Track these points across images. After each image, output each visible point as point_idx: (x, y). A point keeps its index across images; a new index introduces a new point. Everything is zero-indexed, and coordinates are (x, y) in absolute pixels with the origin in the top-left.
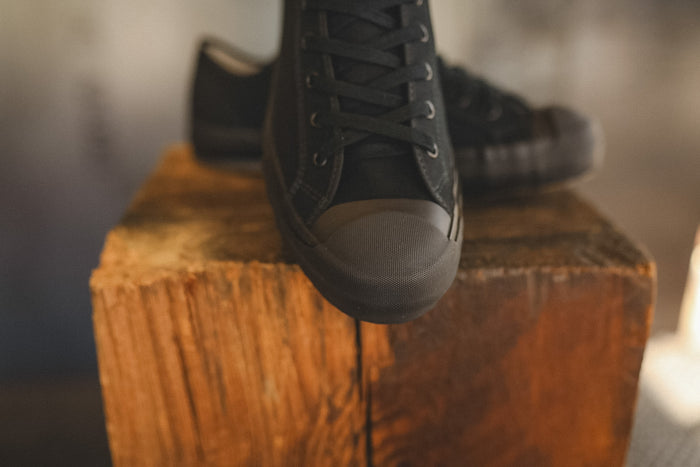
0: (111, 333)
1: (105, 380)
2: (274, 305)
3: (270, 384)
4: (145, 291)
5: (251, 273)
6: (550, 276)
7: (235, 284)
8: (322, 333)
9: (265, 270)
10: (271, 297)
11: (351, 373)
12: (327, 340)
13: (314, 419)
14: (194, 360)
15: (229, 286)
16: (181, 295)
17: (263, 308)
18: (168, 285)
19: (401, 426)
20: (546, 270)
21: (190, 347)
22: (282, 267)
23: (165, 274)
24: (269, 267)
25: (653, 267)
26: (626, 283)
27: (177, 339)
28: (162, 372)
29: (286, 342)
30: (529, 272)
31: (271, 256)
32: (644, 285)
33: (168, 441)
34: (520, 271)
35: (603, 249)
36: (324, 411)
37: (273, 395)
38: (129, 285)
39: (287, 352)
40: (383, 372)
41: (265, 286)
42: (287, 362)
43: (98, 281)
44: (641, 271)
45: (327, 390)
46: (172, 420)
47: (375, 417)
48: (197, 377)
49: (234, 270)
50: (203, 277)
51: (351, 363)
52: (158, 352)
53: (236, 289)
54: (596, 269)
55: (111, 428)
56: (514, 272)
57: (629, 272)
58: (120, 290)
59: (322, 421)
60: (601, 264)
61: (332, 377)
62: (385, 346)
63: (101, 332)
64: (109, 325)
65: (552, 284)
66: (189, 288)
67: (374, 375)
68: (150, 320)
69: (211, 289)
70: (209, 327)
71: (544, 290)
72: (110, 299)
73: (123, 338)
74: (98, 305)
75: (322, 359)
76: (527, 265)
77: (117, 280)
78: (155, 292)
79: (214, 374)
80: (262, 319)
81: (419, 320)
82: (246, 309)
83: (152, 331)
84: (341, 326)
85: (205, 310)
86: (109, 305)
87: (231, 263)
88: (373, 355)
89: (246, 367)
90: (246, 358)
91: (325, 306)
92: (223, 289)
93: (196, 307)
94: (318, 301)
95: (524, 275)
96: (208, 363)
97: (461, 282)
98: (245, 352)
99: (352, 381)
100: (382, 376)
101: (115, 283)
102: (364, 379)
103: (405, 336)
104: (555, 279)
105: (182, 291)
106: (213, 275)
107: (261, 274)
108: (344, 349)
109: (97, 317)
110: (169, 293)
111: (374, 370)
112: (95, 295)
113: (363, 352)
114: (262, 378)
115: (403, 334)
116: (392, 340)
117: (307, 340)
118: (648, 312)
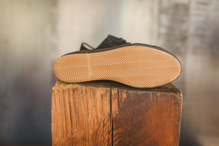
0: (55, 101)
1: (52, 112)
2: (92, 97)
3: (90, 116)
4: (63, 91)
5: (88, 89)
6: (156, 94)
7: (84, 91)
8: (103, 104)
10: (92, 94)
11: (109, 115)
12: (104, 106)
13: (99, 127)
14: (73, 109)
15: (82, 91)
17: (90, 97)
18: (69, 90)
19: (120, 130)
20: (156, 92)
21: (72, 105)
22: (94, 87)
23: (68, 88)
24: (91, 87)
25: (182, 94)
26: (175, 96)
27: (70, 103)
28: (65, 111)
29: (94, 106)
30: (151, 93)
32: (179, 98)
33: (65, 129)
35: (170, 90)
36: (102, 124)
37: (90, 119)
38: (60, 89)
39: (94, 108)
40: (116, 115)
41: (90, 92)
43: (54, 88)
44: (178, 94)
45: (103, 119)
46: (66, 123)
47: (114, 127)
48: (73, 112)
49: (84, 88)
50: (77, 89)
51: (109, 112)
52: (65, 106)
54: (167, 93)
55: (52, 124)
56: (147, 92)
57: (175, 94)
58: (58, 90)
59: (101, 127)
60: (169, 92)
61: (104, 115)
63: (53, 100)
64: (55, 98)
65: (156, 96)
66: (74, 91)
67: (114, 116)
68: (64, 98)
69: (78, 91)
70: (77, 101)
72: (56, 92)
73: (58, 102)
75: (102, 111)
76: (151, 91)
78: (66, 91)
79: (77, 113)
80: (89, 100)
81: (125, 102)
82: (86, 97)
83: (64, 101)
84: (107, 103)
85: (76, 97)
86: (55, 94)
87: (83, 86)
88: (114, 111)
89: (85, 112)
90: (85, 109)
91: (104, 98)
92: (81, 92)
93: (74, 96)
94: (102, 96)
95: (150, 93)
96: (76, 110)
97: (135, 93)
98: (84, 108)
99: (109, 117)
100: (116, 116)
101: (57, 89)
102: (112, 117)
103: (122, 106)
104: (157, 95)
105: (72, 91)
106: (79, 88)
107: (90, 89)
108: (107, 108)
109: (52, 97)
110: (69, 92)
111: (114, 114)
112: (52, 91)
113: (112, 109)
114: (88, 115)
115: (121, 106)
116: (119, 107)
117: (99, 106)
118: (181, 105)
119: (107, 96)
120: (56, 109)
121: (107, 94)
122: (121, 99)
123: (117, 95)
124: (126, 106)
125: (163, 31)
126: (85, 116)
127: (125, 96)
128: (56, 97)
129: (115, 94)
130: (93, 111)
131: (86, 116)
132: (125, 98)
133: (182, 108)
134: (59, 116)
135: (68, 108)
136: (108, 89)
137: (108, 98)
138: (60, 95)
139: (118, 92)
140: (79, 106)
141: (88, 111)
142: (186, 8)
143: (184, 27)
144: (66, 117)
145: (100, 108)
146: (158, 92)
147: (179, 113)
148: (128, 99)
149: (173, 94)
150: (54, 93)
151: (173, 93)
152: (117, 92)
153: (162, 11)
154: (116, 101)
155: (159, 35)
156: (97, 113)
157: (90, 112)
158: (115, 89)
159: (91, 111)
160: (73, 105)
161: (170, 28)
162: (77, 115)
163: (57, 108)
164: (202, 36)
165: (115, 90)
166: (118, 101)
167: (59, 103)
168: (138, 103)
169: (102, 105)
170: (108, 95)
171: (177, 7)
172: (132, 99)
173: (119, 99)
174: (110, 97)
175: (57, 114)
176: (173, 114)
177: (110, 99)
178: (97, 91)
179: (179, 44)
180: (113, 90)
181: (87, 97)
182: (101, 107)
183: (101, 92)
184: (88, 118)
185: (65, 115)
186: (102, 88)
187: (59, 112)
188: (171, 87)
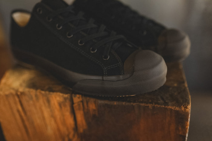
2: (47, 104)
5: (38, 93)
7: (34, 96)
10: (45, 102)
12: (65, 117)
15: (32, 97)
22: (47, 92)
24: (43, 92)
26: (177, 112)
29: (52, 116)
30: (135, 104)
38: (2, 93)
39: (52, 119)
40: (84, 130)
42: (53, 122)
44: (183, 108)
49: (33, 92)
53: (34, 98)
56: (129, 104)
61: (68, 129)
62: (84, 122)
69: (27, 97)
79: (31, 123)
80: (43, 108)
81: (94, 116)
91: (63, 108)
94: (60, 105)
95: (133, 105)
106: (26, 93)
107: (41, 94)
108: (70, 121)
119: (66, 105)
123: (82, 105)
127: (93, 107)
129: (79, 103)
132: (94, 110)
133: (188, 127)
136: (67, 96)
137: (68, 108)
146: (147, 103)
147: (184, 133)
149: (172, 108)
151: (173, 105)
152: (81, 100)
154: (82, 112)
158: (78, 96)
165: (79, 98)
169: (62, 116)
170: (68, 104)
176: (172, 135)
180: (75, 97)
188: (176, 85)
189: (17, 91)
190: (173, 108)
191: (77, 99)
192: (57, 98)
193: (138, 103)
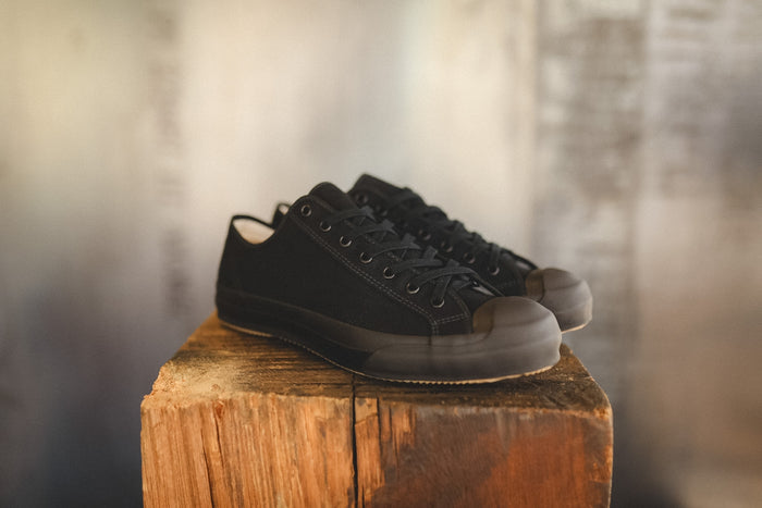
0: (154, 447)
1: (145, 488)
2: (286, 430)
3: (281, 499)
4: (182, 412)
5: (269, 403)
6: (517, 415)
7: (256, 410)
8: (325, 456)
9: (279, 400)
10: (284, 423)
11: (349, 493)
12: (329, 462)
14: (219, 474)
15: (251, 412)
16: (212, 418)
17: (278, 433)
18: (201, 408)
20: (515, 410)
21: (216, 463)
22: (293, 397)
23: (200, 400)
24: (283, 398)
25: (609, 410)
26: (584, 423)
27: (206, 456)
28: (192, 482)
29: (295, 462)
30: (497, 411)
31: (286, 389)
32: (601, 427)
34: (491, 409)
35: (568, 396)
38: (171, 407)
39: (296, 471)
40: (375, 493)
41: (279, 413)
42: (295, 480)
43: (147, 403)
44: (598, 414)
48: (220, 488)
49: (255, 399)
50: (230, 404)
51: (348, 483)
52: (190, 465)
53: (256, 415)
54: (557, 412)
56: (484, 411)
57: (586, 415)
58: (164, 411)
60: (561, 407)
61: (332, 496)
62: (377, 471)
63: (146, 446)
64: (152, 440)
65: (518, 421)
66: (219, 412)
67: (368, 497)
68: (186, 439)
69: (236, 413)
70: (233, 446)
71: (513, 428)
72: (155, 419)
73: (163, 452)
74: (145, 423)
75: (325, 479)
76: (497, 405)
77: (161, 404)
78: (192, 415)
79: (234, 487)
80: (276, 441)
81: (405, 448)
82: (263, 432)
83: (186, 447)
84: (340, 450)
85: (230, 431)
86: (154, 423)
87: (253, 394)
88: (367, 478)
89: (262, 483)
90: (261, 474)
91: (328, 433)
92: (245, 414)
93: (223, 429)
94: (322, 428)
95: (494, 414)
96: (230, 478)
97: (440, 416)
98: (260, 470)
99: (350, 501)
100: (375, 497)
101: (160, 405)
102: (360, 499)
103: (394, 462)
104: (522, 418)
105: (212, 414)
106: (237, 402)
107: (276, 403)
108: (343, 471)
109: (142, 433)
110: (201, 415)
111: (368, 491)
112: (143, 414)
113: (360, 474)
114: (275, 493)
115: (392, 460)
116: (383, 465)
117: (312, 461)
118: (607, 450)
119: (337, 426)
120: (158, 475)
121: (340, 422)
122: (389, 436)
123: (376, 424)
124: (409, 461)
125: (554, 115)
126: (264, 499)
127: (403, 424)
128: (156, 436)
129: (368, 420)
130: (293, 480)
131: (267, 499)
132: (405, 434)
133: (610, 460)
134: (172, 502)
135: (201, 471)
136: (344, 402)
137: (344, 435)
138: (170, 429)
139: (379, 414)
140: (242, 465)
141: (272, 479)
142: (633, 31)
143: (627, 100)
144: (197, 502)
145: (315, 471)
146: (524, 407)
147: (604, 478)
148: (415, 436)
150: (147, 421)
151: (577, 409)
152: (375, 411)
153: (548, 45)
154: (374, 443)
155: (541, 131)
156: (305, 490)
157: (282, 484)
158: (368, 401)
159: (286, 479)
160: (219, 463)
161: (580, 106)
162: (235, 496)
163: (161, 472)
164: (691, 131)
165: (369, 406)
166: (380, 444)
167: (167, 456)
168: (452, 450)
169: (321, 458)
170: (343, 422)
171: (600, 28)
172: (432, 435)
173: (383, 437)
174: (349, 433)
175: (162, 493)
176: (579, 484)
177: (350, 438)
178: (302, 412)
179: (610, 161)
180: (361, 404)
181: (268, 430)
182: (321, 464)
183: (318, 413)
184: (276, 504)
185: (192, 496)
186: (321, 398)
187: (171, 486)
188: (571, 379)
189: (214, 400)
190: (577, 414)
191: (366, 409)
192: (316, 410)
193: (504, 408)
